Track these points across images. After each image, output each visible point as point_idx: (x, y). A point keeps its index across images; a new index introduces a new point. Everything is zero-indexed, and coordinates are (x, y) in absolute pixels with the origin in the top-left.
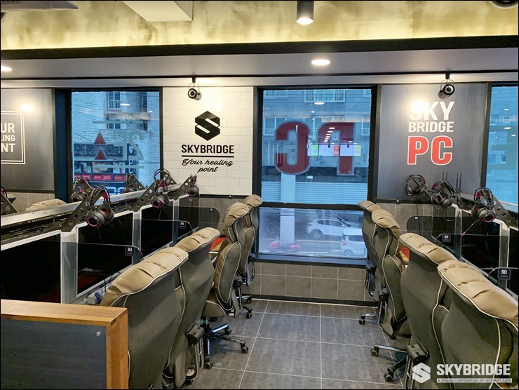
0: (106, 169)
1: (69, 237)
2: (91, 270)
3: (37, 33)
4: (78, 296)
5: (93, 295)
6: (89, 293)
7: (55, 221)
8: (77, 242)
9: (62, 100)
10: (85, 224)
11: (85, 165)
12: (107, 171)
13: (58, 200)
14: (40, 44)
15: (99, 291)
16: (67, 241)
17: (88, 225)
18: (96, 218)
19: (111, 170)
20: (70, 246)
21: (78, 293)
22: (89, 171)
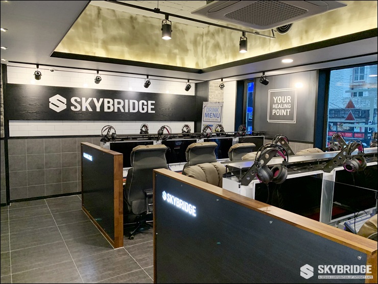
0: (348, 128)
1: (328, 176)
2: (340, 204)
3: (312, 32)
4: (332, 221)
5: (342, 224)
6: (339, 222)
7: (320, 164)
8: (334, 181)
9: (324, 77)
10: (342, 168)
11: (332, 124)
12: (349, 130)
13: (317, 149)
14: (313, 39)
15: (347, 222)
16: (327, 179)
17: (345, 170)
18: (351, 165)
19: (352, 129)
20: (329, 183)
21: (332, 219)
22: (335, 129)
